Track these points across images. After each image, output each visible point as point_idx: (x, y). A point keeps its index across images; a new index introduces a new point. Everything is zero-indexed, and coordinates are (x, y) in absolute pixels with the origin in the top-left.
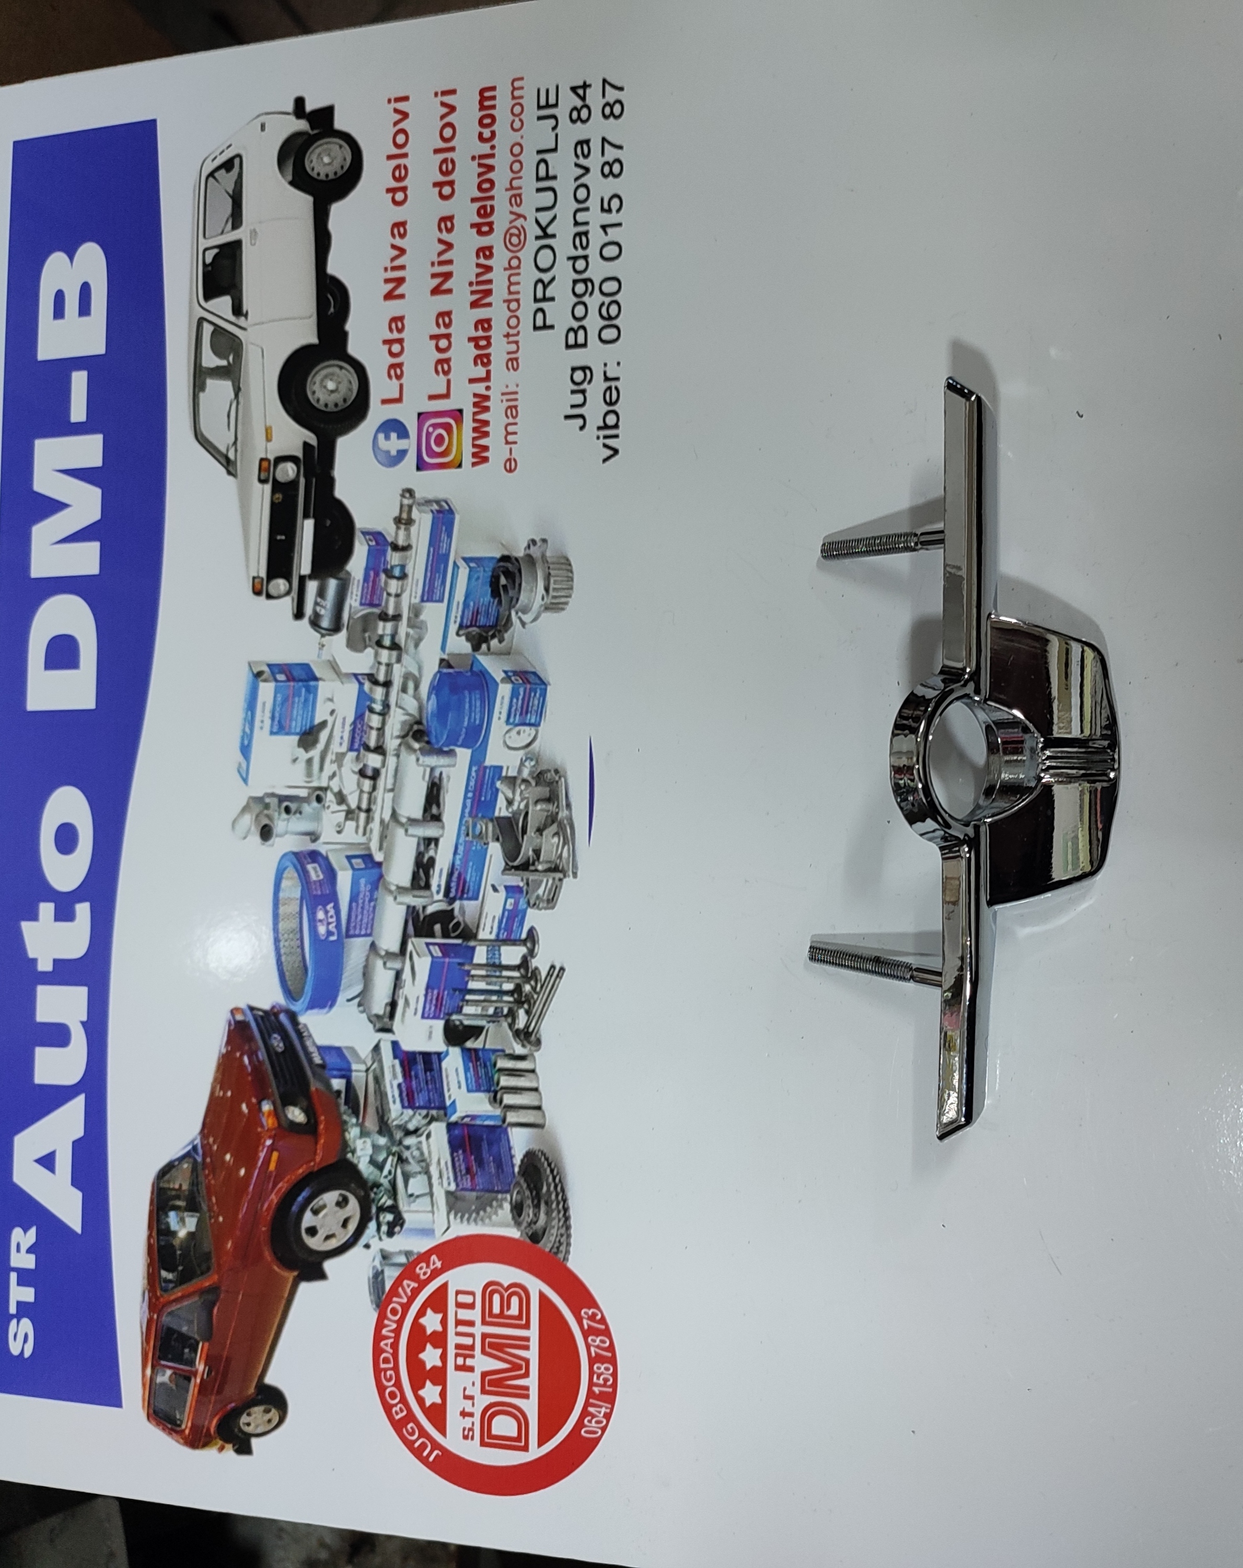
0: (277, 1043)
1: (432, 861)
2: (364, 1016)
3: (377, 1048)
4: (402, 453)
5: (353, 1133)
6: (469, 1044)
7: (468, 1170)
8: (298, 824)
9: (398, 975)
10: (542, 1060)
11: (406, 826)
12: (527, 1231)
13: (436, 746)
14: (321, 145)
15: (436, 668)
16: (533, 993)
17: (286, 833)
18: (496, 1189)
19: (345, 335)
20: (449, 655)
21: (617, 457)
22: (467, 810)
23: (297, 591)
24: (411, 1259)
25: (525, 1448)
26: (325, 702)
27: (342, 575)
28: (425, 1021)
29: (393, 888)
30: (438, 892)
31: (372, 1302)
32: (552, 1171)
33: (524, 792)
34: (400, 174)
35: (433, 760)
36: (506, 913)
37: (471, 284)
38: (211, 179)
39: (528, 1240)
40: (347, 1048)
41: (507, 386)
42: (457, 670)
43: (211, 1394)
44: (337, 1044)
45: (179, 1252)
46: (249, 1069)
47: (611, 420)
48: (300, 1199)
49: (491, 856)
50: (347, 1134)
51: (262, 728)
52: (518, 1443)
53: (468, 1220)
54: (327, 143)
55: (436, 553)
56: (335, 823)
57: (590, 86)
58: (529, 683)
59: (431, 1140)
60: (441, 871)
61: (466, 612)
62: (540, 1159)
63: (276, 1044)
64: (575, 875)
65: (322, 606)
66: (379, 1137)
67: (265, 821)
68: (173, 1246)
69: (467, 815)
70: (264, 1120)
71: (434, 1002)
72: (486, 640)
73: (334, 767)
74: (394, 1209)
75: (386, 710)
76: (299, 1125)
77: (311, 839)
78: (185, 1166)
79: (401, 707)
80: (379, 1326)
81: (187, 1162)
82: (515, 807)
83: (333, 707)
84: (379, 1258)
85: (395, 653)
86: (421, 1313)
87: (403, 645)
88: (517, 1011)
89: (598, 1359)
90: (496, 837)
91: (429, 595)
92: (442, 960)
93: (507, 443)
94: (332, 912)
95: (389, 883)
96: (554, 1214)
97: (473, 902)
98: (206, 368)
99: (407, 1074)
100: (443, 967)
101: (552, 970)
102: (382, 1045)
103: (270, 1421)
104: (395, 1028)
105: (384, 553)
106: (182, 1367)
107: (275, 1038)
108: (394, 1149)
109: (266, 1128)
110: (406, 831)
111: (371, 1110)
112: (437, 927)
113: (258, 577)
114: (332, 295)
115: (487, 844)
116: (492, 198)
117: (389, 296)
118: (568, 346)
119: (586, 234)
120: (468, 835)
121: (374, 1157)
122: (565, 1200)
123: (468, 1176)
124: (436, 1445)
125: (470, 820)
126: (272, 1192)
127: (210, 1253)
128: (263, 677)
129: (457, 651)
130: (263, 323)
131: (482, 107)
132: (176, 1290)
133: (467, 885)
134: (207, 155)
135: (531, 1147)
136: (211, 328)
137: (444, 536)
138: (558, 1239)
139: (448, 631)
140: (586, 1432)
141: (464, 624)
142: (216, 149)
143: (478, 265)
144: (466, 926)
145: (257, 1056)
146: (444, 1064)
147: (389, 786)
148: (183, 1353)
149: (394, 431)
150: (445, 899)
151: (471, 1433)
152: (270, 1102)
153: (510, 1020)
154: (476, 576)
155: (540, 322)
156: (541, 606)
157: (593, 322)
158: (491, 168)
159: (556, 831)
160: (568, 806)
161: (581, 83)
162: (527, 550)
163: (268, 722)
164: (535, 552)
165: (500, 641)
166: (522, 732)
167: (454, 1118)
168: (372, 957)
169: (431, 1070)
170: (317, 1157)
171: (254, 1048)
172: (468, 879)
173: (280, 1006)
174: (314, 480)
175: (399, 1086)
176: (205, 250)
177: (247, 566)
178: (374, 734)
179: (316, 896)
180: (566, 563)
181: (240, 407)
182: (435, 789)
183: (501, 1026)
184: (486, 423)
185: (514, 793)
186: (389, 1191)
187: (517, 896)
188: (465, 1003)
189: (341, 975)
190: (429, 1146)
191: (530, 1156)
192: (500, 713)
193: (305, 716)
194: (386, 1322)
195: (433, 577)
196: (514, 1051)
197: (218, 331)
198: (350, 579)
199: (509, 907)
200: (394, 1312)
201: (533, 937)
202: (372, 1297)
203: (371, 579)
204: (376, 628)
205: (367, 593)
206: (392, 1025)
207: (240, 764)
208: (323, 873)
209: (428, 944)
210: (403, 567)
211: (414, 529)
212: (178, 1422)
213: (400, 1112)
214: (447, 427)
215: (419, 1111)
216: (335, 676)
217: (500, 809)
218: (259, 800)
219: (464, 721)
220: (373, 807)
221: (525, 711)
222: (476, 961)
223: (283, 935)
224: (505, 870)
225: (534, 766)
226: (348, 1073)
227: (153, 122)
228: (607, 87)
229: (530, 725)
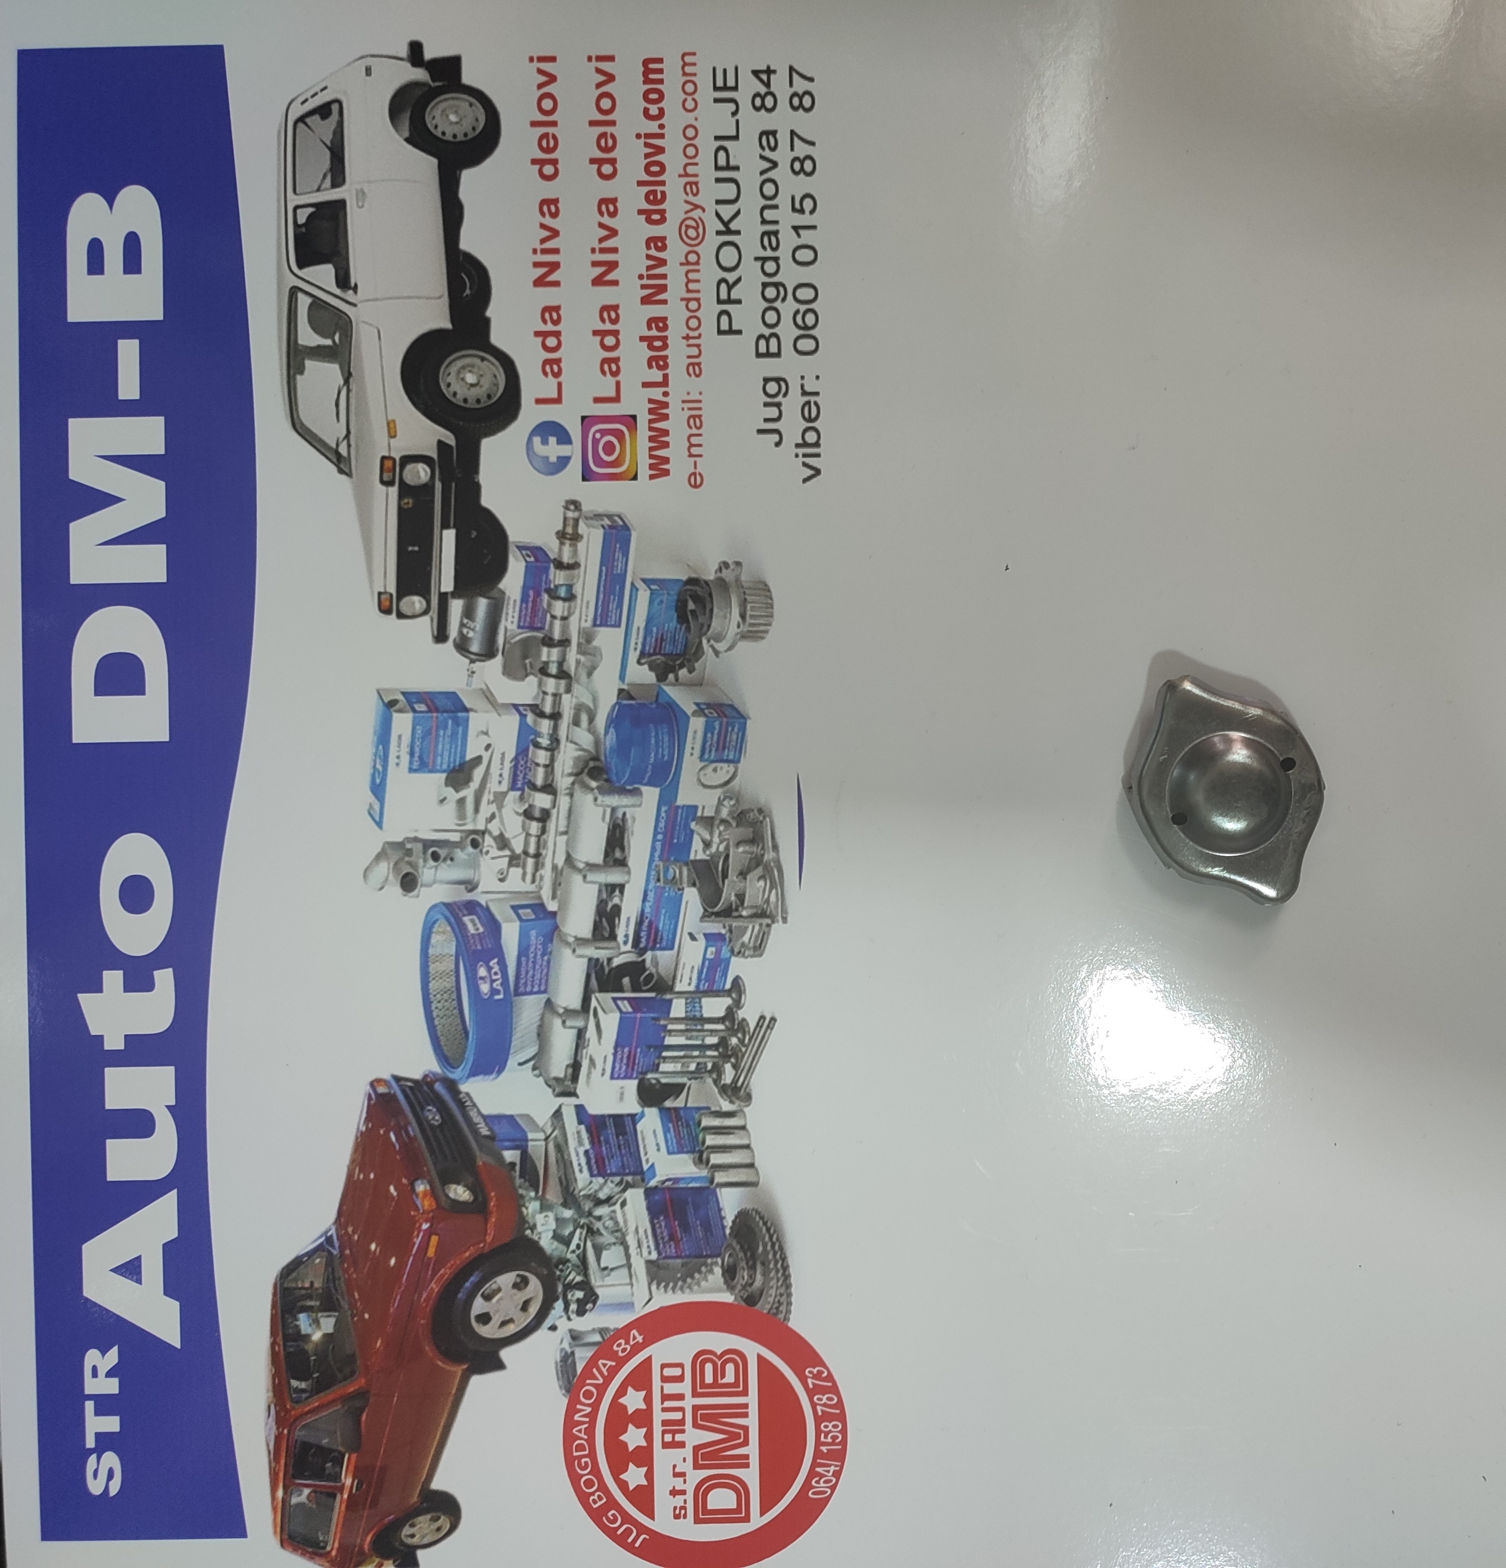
0: (433, 1115)
1: (617, 909)
2: (541, 1079)
3: (558, 1114)
4: (564, 462)
5: (532, 1207)
6: (668, 1104)
7: (672, 1237)
8: (448, 872)
9: (581, 1033)
10: (753, 1115)
11: (583, 873)
12: (742, 1294)
13: (617, 785)
14: (445, 100)
15: (614, 700)
16: (740, 1046)
17: (434, 882)
18: (705, 1253)
19: (487, 322)
20: (628, 684)
21: (819, 477)
22: (657, 854)
23: (436, 610)
24: (606, 1338)
25: (747, 1519)
26: (478, 736)
27: (494, 593)
28: (614, 1082)
29: (571, 940)
30: (625, 943)
31: (560, 1387)
32: (768, 1230)
33: (723, 833)
34: (548, 144)
35: (614, 800)
36: (707, 963)
37: (641, 277)
38: (300, 125)
39: (743, 1304)
40: (522, 1116)
41: (688, 394)
42: (639, 701)
43: (364, 1508)
44: (508, 1113)
45: (313, 1358)
46: (397, 1147)
47: (811, 437)
48: (467, 1284)
49: (687, 903)
50: (524, 1209)
51: (397, 764)
52: (739, 1514)
53: (673, 1289)
54: (453, 99)
55: (609, 574)
56: (496, 871)
57: (774, 72)
58: (726, 716)
59: (626, 1208)
60: (628, 919)
61: (648, 639)
62: (755, 1218)
63: (430, 1117)
64: (785, 920)
65: (470, 628)
66: (564, 1209)
67: (410, 870)
68: (305, 1352)
69: (657, 859)
70: (418, 1202)
71: (625, 1061)
72: (673, 670)
73: (493, 808)
74: (585, 1285)
75: (555, 744)
76: (464, 1203)
77: (466, 888)
78: (318, 1261)
79: (572, 742)
80: (571, 1411)
81: (321, 1257)
82: (713, 849)
83: (489, 742)
84: (567, 1339)
85: (563, 683)
86: (621, 1392)
87: (573, 674)
88: (723, 1064)
89: (827, 1417)
90: (692, 882)
91: (603, 618)
92: (633, 1015)
93: (691, 455)
94: (496, 968)
95: (566, 935)
96: (772, 1275)
97: (667, 953)
98: (302, 346)
99: (596, 1140)
100: (635, 1022)
101: (762, 1021)
102: (564, 1110)
103: (439, 1529)
104: (578, 1091)
105: (547, 570)
106: (323, 1483)
107: (429, 1110)
108: (582, 1221)
109: (421, 1211)
110: (585, 877)
111: (553, 1182)
112: (626, 981)
113: (386, 593)
114: (466, 274)
115: (683, 889)
116: (663, 183)
117: (540, 282)
118: (759, 355)
119: (776, 233)
120: (658, 880)
121: (559, 1231)
122: (784, 1259)
123: (672, 1243)
124: (642, 1529)
125: (661, 864)
126: (431, 1281)
127: (353, 1355)
128: (397, 707)
129: (640, 682)
130: (376, 300)
131: (647, 81)
132: (310, 1400)
133: (660, 934)
134: (294, 96)
135: (744, 1207)
136: (309, 300)
137: (619, 555)
138: (776, 1300)
139: (627, 660)
140: (814, 1493)
141: (647, 652)
142: (307, 90)
143: (649, 257)
144: (660, 978)
145: (407, 1133)
146: (639, 1127)
147: (562, 828)
148: (324, 1469)
149: (552, 435)
150: (633, 950)
151: (683, 1512)
152: (425, 1181)
153: (714, 1076)
154: (658, 600)
155: (725, 326)
156: (737, 634)
157: (788, 331)
158: (660, 150)
159: (762, 874)
160: (775, 847)
161: (765, 68)
162: (719, 574)
163: (405, 759)
164: (725, 574)
165: (690, 672)
166: (719, 769)
167: (653, 1183)
168: (548, 1015)
169: (624, 1133)
170: (487, 1237)
171: (402, 1123)
172: (660, 929)
173: (434, 1074)
174: (453, 485)
175: (586, 1152)
176: (296, 208)
177: (371, 581)
178: (541, 772)
179: (475, 951)
180: (764, 589)
181: (351, 394)
182: (618, 831)
183: (705, 1082)
184: (666, 433)
185: (711, 834)
186: (578, 1267)
187: (719, 944)
188: (662, 1060)
189: (511, 1038)
190: (624, 1215)
191: (743, 1217)
192: (693, 748)
193: (453, 750)
194: (579, 1407)
195: (606, 598)
196: (721, 1108)
197: (317, 305)
198: (504, 599)
199: (709, 956)
200: (588, 1395)
201: (739, 987)
202: (561, 1383)
203: (531, 599)
204: (539, 655)
205: (526, 615)
206: (575, 1089)
207: (371, 806)
208: (483, 925)
209: (615, 999)
210: (570, 587)
211: (581, 546)
212: (322, 1544)
213: (588, 1183)
214: (619, 435)
215: (611, 1178)
216: (490, 706)
217: (696, 851)
218: (399, 846)
219: (650, 758)
220: (544, 852)
221: (722, 746)
222: (672, 1015)
223: (435, 996)
224: (703, 916)
225: (734, 805)
226: (523, 1143)
227: (219, 49)
228: (795, 75)
229: (728, 761)
